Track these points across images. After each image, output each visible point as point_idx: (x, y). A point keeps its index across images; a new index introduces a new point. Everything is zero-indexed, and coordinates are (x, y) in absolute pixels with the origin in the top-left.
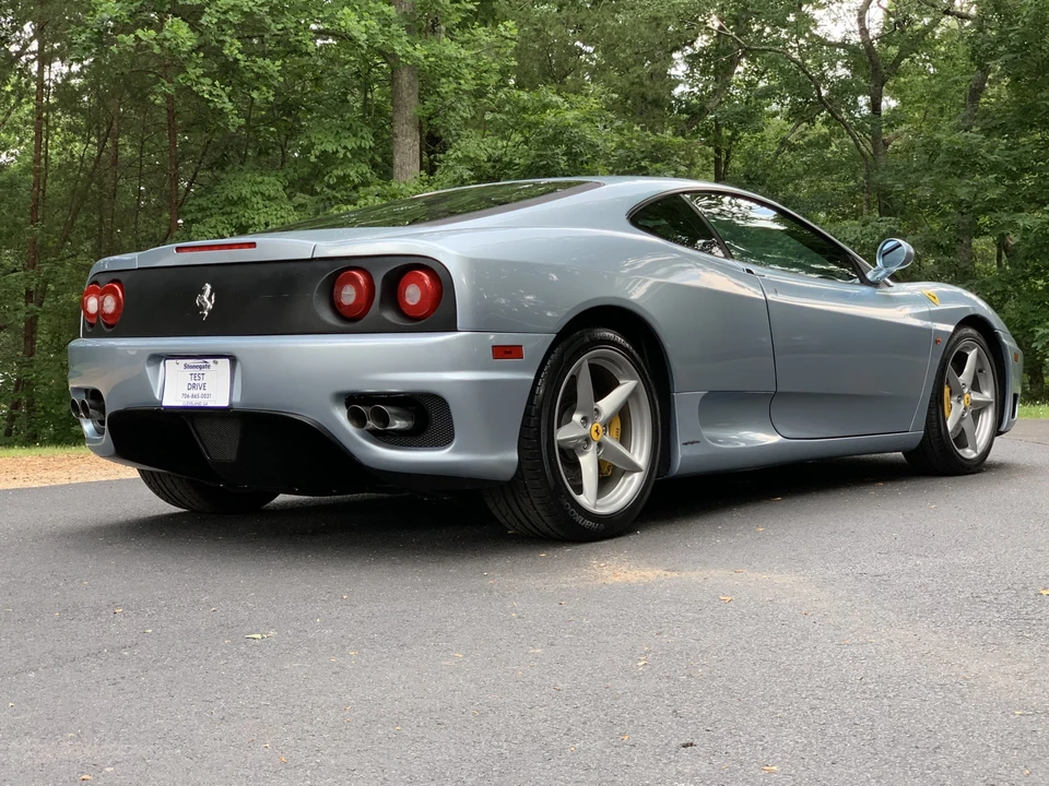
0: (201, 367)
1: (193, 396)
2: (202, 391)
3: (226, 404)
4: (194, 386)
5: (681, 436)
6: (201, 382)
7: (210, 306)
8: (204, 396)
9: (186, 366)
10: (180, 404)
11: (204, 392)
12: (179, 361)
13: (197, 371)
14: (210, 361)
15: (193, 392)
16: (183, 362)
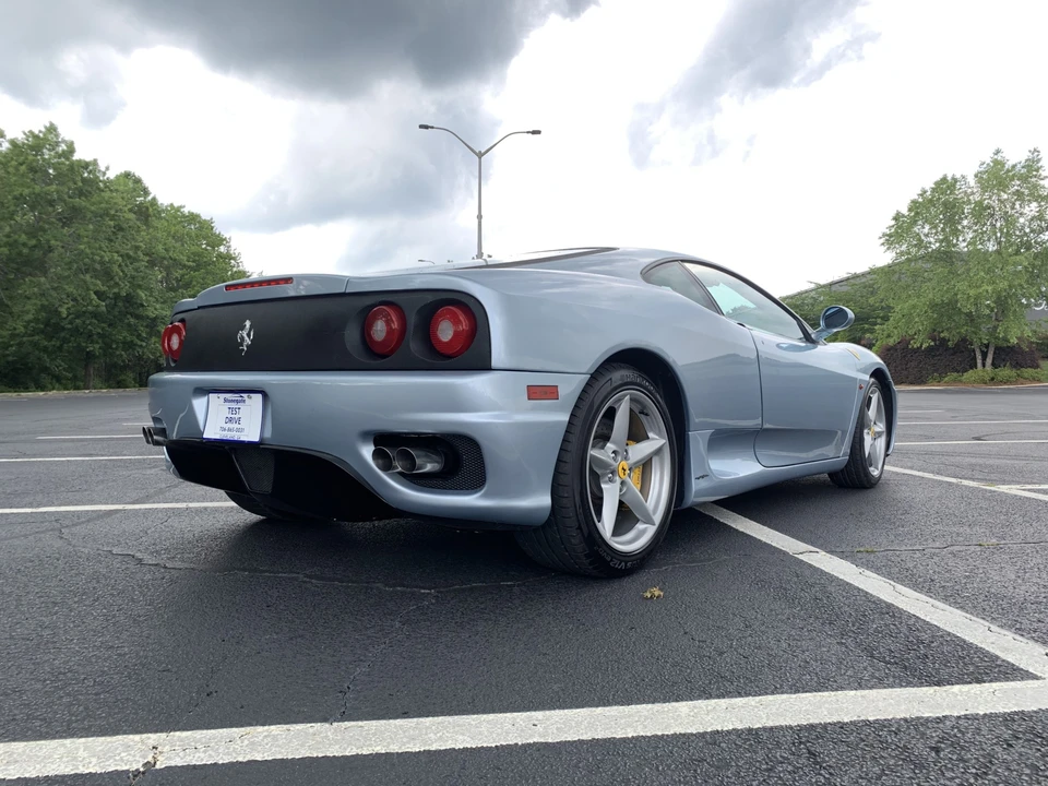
0: (237, 402)
1: (229, 430)
2: (236, 426)
3: (257, 439)
4: (230, 420)
5: (695, 470)
6: (236, 416)
7: (248, 341)
8: (238, 430)
9: (226, 400)
10: (218, 437)
11: (239, 426)
12: (220, 395)
13: (234, 405)
14: (245, 395)
15: (229, 425)
16: (223, 396)
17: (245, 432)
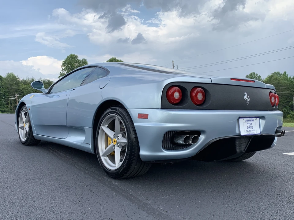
0: (251, 121)
1: (250, 131)
2: (252, 129)
3: (259, 133)
4: (249, 128)
6: (251, 126)
7: (248, 100)
8: (253, 131)
9: (246, 121)
10: (246, 134)
11: (253, 129)
13: (250, 122)
14: (254, 119)
15: (249, 129)
16: (245, 119)
17: (255, 131)
